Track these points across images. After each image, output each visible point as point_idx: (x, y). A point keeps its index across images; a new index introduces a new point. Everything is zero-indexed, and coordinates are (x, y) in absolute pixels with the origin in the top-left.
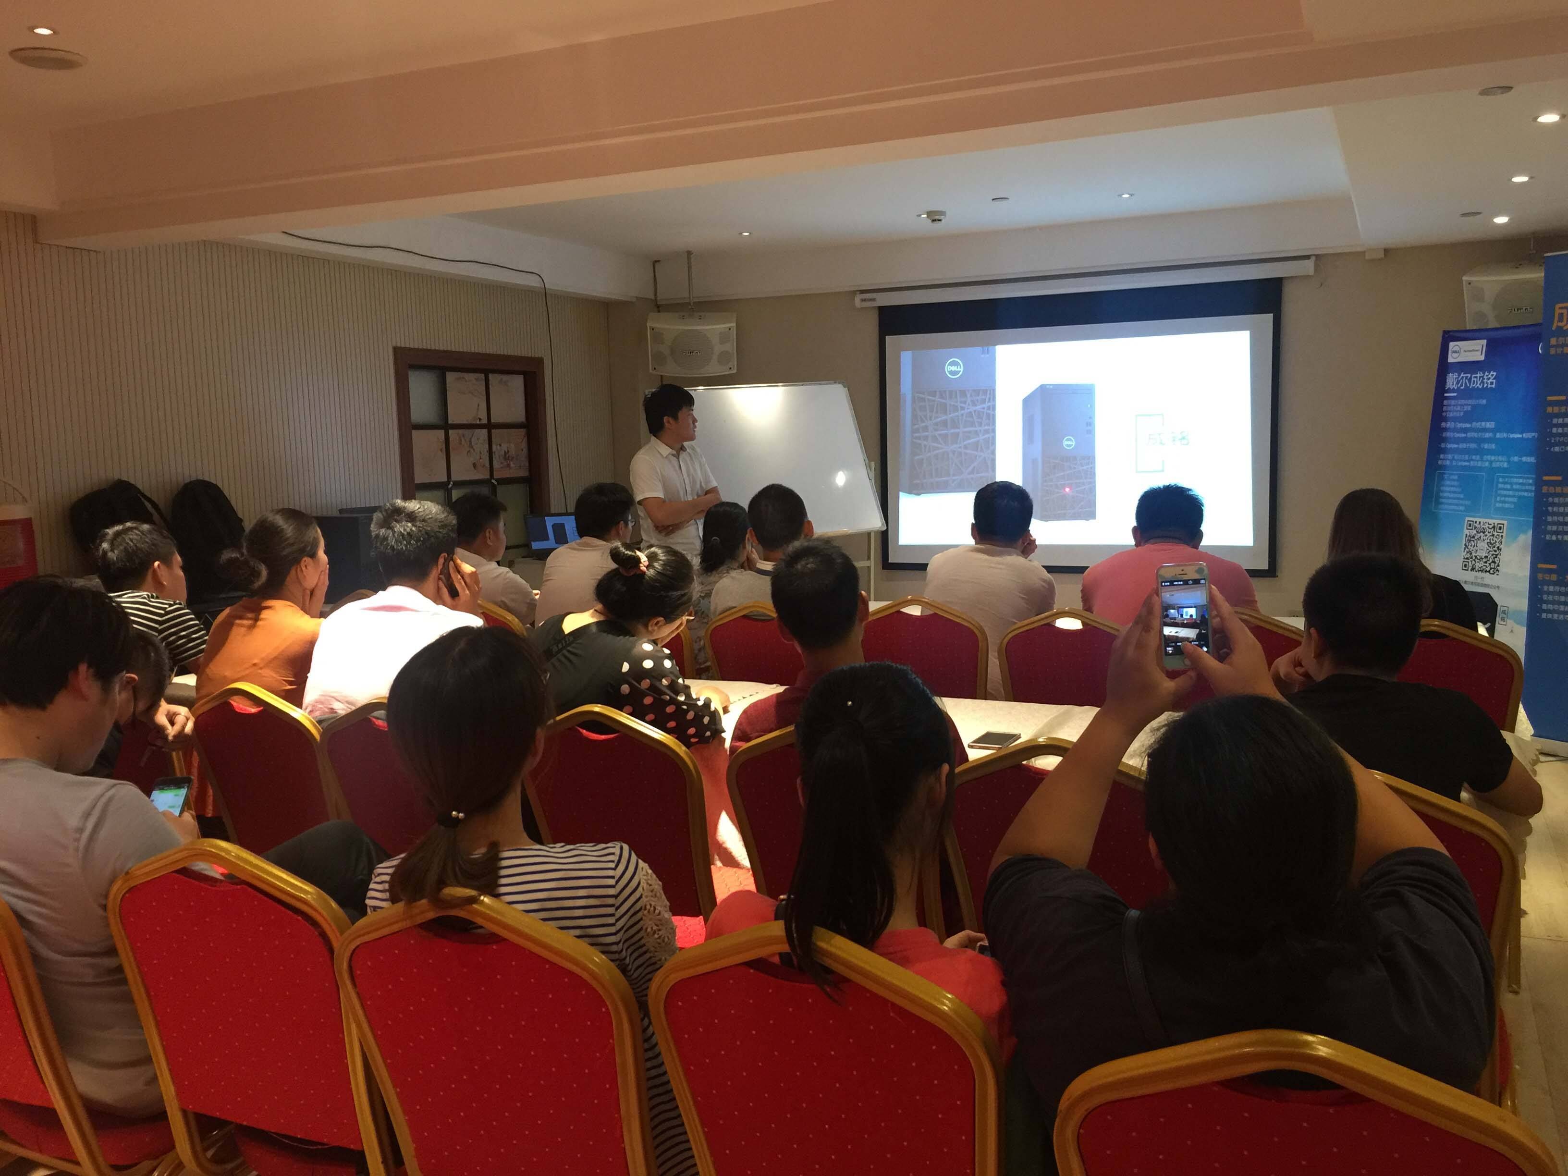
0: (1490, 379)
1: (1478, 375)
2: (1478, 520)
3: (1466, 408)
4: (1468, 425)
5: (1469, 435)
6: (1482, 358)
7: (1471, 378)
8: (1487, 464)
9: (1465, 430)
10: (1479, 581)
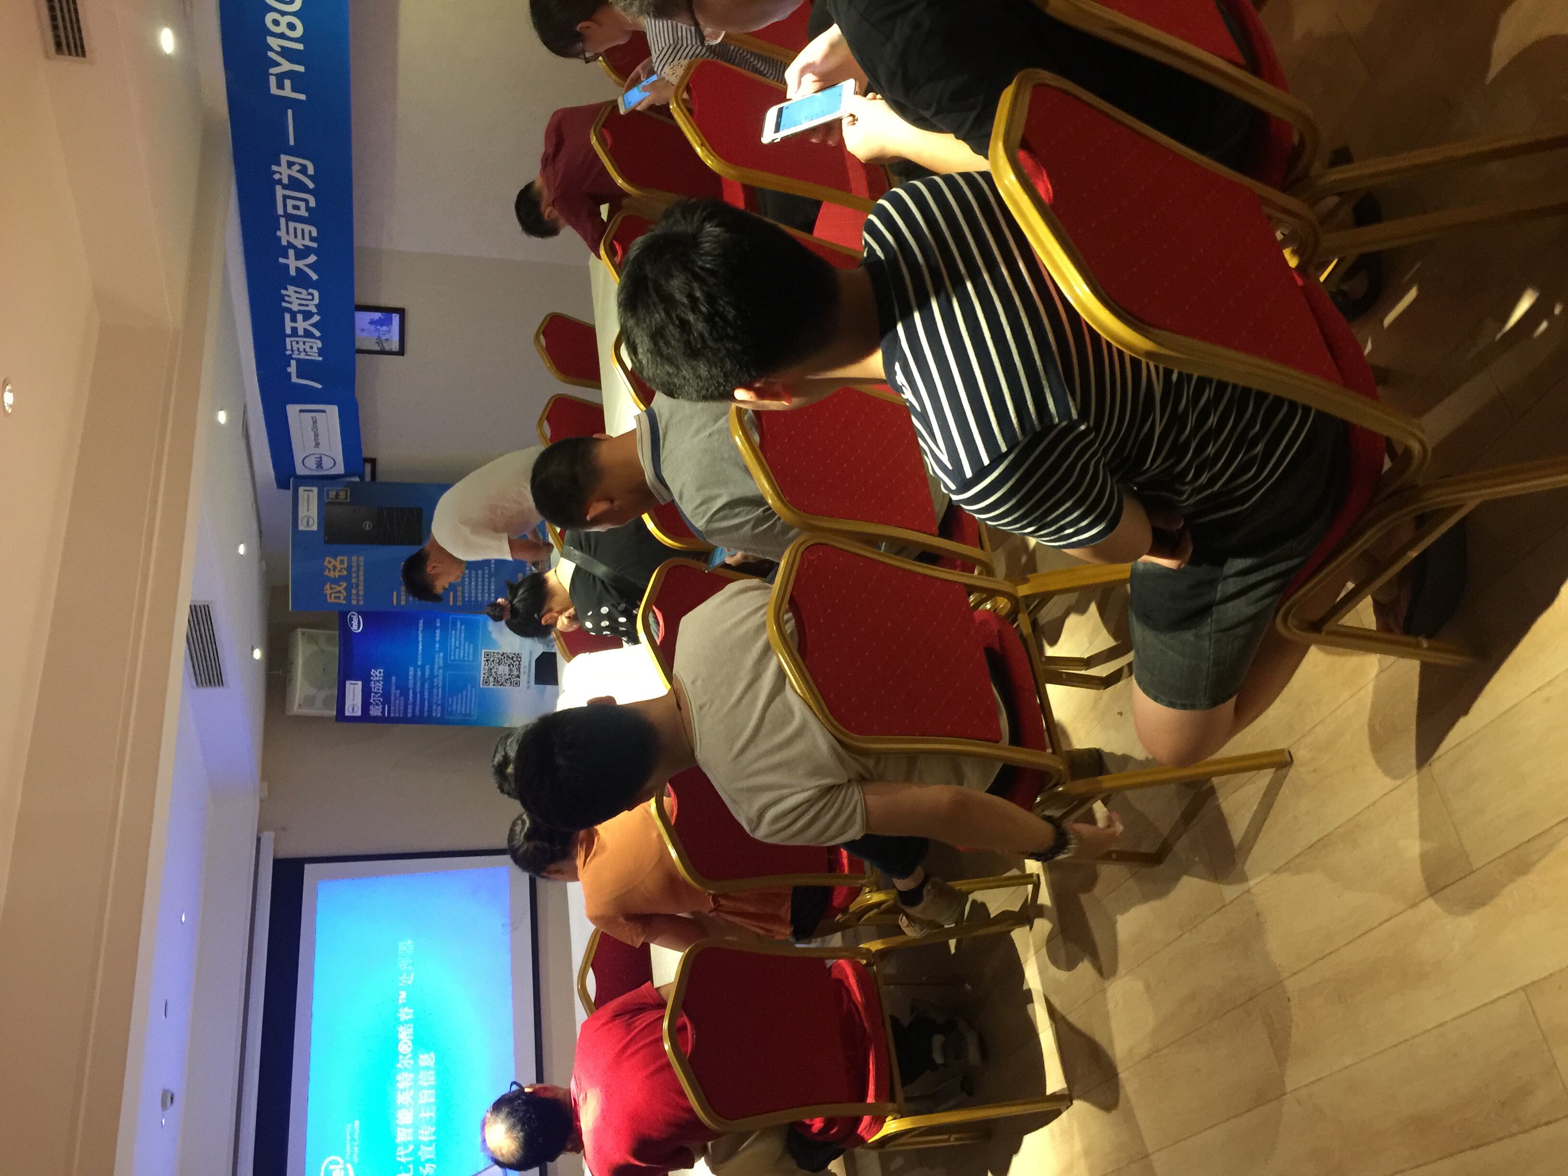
0: (377, 674)
1: (373, 686)
2: (482, 676)
3: (398, 695)
4: (411, 692)
5: (418, 690)
6: (360, 683)
7: (374, 693)
8: (441, 671)
9: (415, 694)
10: (527, 670)
